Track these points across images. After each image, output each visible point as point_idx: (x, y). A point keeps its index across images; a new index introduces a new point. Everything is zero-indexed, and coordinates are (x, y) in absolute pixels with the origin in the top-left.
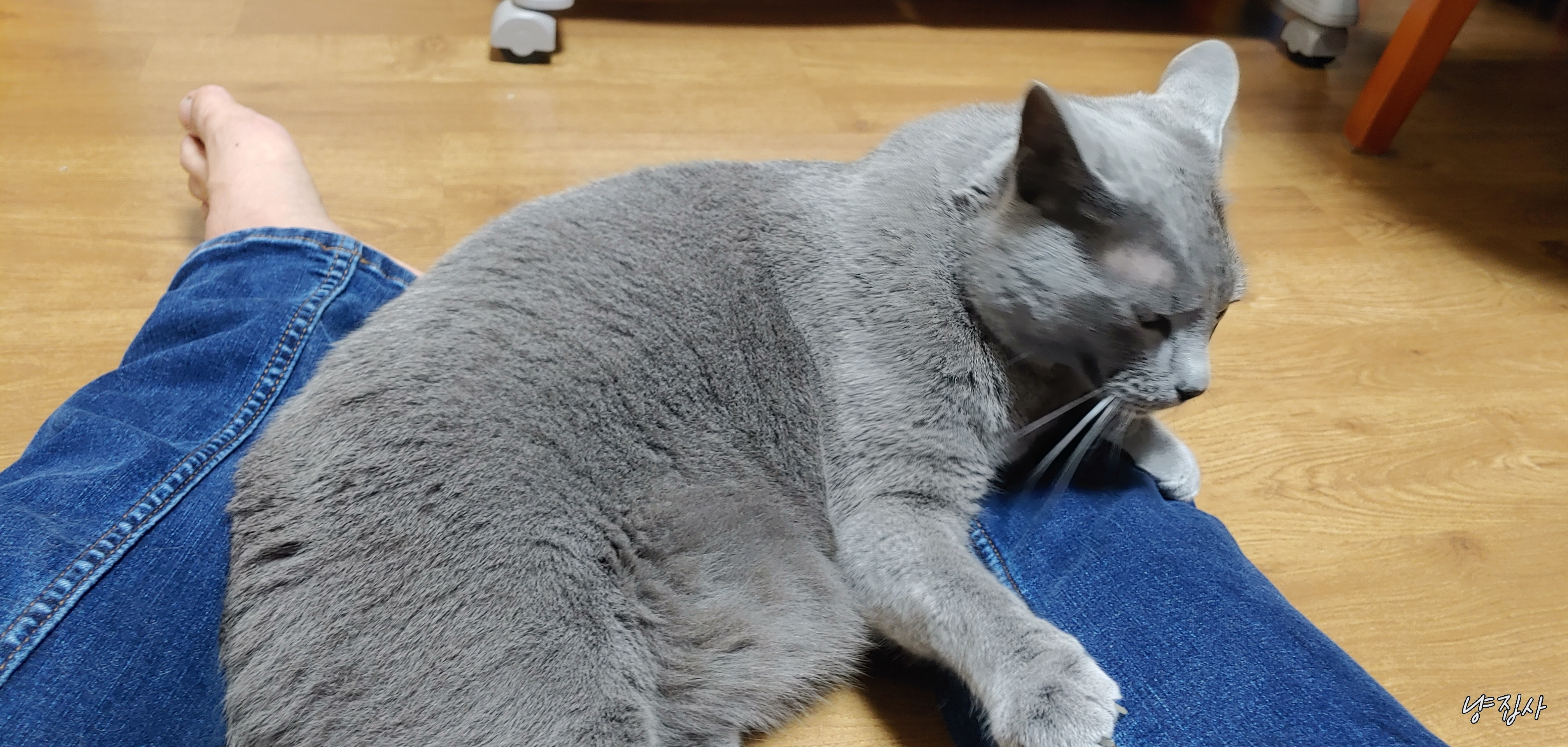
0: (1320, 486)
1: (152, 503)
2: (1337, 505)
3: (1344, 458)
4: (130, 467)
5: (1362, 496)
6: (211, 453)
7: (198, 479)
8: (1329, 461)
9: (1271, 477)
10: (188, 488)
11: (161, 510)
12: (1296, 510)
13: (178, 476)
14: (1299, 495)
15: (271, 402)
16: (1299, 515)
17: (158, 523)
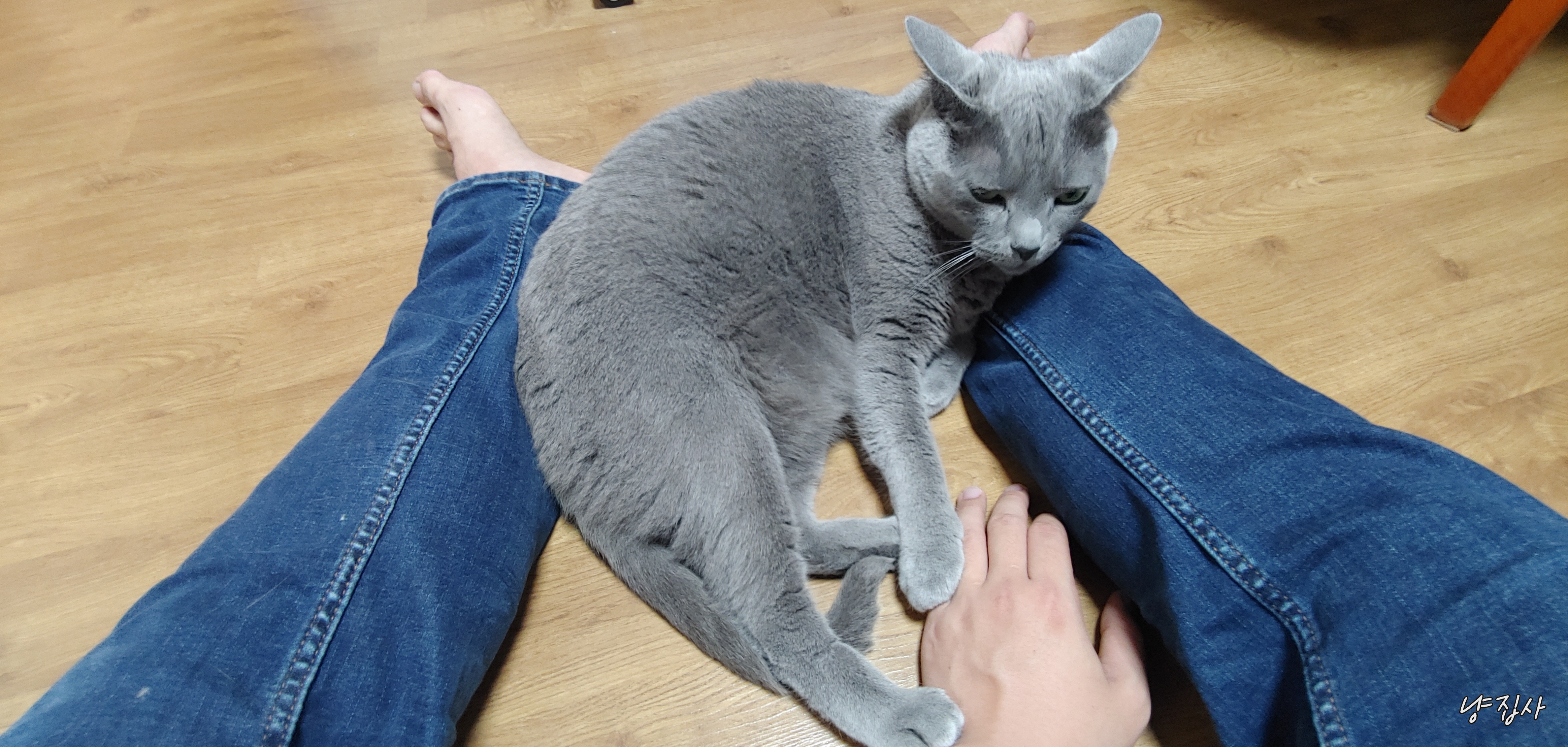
0: (1175, 219)
1: (458, 361)
2: (1189, 231)
3: (1191, 198)
4: (440, 341)
5: (1204, 222)
6: (484, 322)
7: (481, 340)
8: (1181, 201)
9: (1143, 218)
10: (476, 347)
11: (463, 364)
12: (1161, 238)
13: (468, 341)
14: (1162, 228)
15: (513, 281)
16: (1164, 241)
17: (464, 371)
